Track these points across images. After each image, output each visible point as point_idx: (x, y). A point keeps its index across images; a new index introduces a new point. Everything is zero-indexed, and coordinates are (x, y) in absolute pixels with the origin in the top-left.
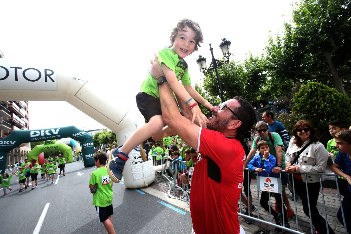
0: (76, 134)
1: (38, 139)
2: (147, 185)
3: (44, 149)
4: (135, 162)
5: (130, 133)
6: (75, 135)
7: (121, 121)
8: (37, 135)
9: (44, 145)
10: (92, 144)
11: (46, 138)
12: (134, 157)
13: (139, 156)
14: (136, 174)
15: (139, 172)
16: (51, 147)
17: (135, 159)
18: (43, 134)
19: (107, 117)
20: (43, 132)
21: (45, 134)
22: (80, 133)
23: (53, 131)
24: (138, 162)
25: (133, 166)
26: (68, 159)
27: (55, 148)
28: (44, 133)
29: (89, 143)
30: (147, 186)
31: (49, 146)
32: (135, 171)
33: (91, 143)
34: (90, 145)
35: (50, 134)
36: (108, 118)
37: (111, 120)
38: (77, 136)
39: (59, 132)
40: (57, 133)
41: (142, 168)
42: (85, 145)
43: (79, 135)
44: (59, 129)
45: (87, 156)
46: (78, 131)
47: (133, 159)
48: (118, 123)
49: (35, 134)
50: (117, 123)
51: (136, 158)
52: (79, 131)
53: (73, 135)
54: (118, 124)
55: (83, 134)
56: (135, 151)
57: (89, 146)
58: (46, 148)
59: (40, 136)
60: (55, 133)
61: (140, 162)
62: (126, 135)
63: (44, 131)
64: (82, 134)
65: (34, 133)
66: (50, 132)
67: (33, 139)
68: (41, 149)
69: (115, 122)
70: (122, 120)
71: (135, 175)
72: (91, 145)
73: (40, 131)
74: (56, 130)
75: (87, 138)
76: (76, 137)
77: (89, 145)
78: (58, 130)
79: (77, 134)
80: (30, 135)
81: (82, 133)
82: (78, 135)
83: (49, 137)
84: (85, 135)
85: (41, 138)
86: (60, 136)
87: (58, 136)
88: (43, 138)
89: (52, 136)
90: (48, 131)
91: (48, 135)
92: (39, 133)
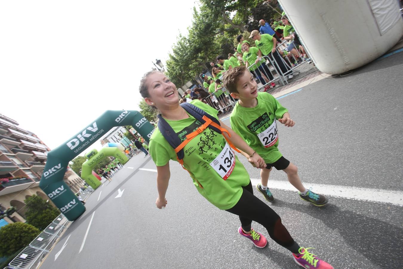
0: (118, 118)
1: (82, 147)
3: (92, 164)
6: (118, 120)
8: (77, 143)
9: (89, 160)
10: (145, 120)
11: (89, 141)
16: (97, 158)
18: (83, 140)
20: (79, 136)
21: (85, 137)
22: (122, 114)
23: (90, 129)
26: (122, 159)
28: (82, 136)
29: (141, 120)
31: (94, 157)
34: (143, 121)
38: (121, 119)
39: (98, 126)
42: (138, 125)
43: (123, 117)
44: (95, 123)
45: (150, 135)
46: (119, 113)
49: (73, 143)
53: (116, 120)
55: (126, 113)
57: (143, 124)
58: (94, 162)
59: (81, 143)
63: (80, 134)
64: (126, 114)
65: (71, 143)
66: (88, 132)
67: (76, 151)
68: (90, 165)
72: (145, 121)
73: (76, 137)
74: (92, 126)
75: (134, 115)
76: (121, 121)
78: (95, 125)
80: (69, 148)
81: (124, 113)
83: (92, 138)
84: (130, 113)
85: (84, 145)
86: (102, 131)
87: (101, 132)
88: (86, 144)
89: (94, 136)
90: (84, 132)
91: (88, 137)
92: (77, 140)
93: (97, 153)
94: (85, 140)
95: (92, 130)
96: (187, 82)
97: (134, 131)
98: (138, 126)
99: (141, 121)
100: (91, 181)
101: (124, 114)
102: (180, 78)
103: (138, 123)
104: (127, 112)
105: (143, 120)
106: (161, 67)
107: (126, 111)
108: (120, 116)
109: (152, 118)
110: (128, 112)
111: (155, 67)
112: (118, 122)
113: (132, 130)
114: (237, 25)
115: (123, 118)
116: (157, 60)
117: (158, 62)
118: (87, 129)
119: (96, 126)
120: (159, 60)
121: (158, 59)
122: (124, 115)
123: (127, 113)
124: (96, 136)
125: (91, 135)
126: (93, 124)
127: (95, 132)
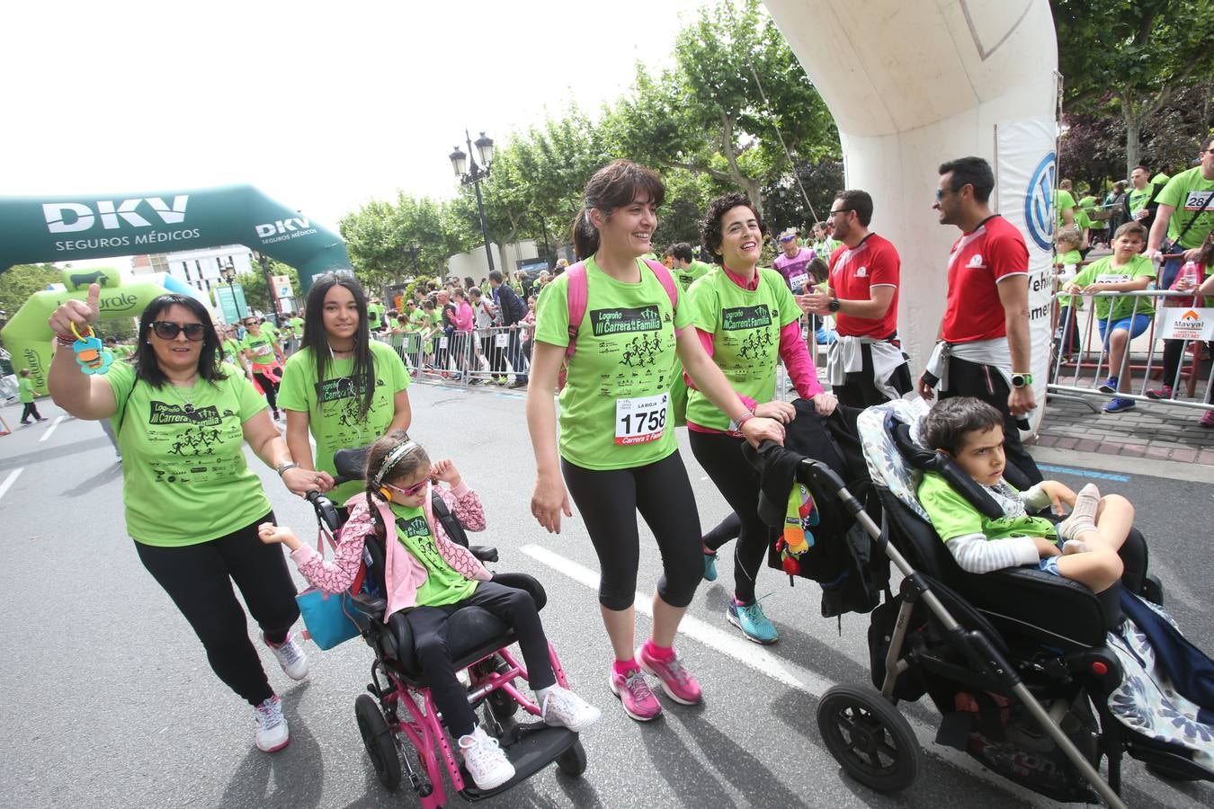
0: (270, 227)
1: (93, 244)
6: (266, 230)
8: (85, 224)
9: (67, 290)
11: (132, 240)
16: (105, 302)
18: (110, 223)
20: (105, 207)
21: (121, 220)
22: (288, 222)
23: (157, 205)
27: (125, 306)
28: (116, 213)
35: (146, 223)
37: (967, 15)
38: (278, 234)
39: (188, 213)
43: (289, 232)
44: (186, 198)
46: (276, 214)
48: (986, 50)
49: (70, 217)
50: (980, 50)
52: (282, 215)
53: (260, 229)
54: (985, 57)
55: (303, 226)
59: (98, 230)
60: (170, 218)
64: (300, 229)
65: (62, 211)
66: (144, 210)
67: (64, 245)
73: (92, 205)
74: (170, 200)
75: (326, 246)
76: (273, 241)
78: (181, 204)
79: (276, 228)
80: (46, 225)
81: (297, 221)
82: (282, 230)
83: (145, 237)
84: (314, 231)
85: (103, 242)
86: (195, 233)
87: (187, 234)
88: (116, 242)
89: (156, 233)
90: (130, 205)
91: (135, 225)
92: (91, 213)
93: (114, 286)
94: (118, 227)
95: (160, 213)
96: (525, 238)
97: (286, 289)
100: (34, 365)
101: (294, 224)
102: (514, 217)
104: (308, 226)
106: (484, 162)
107: (306, 220)
108: (279, 223)
110: (312, 227)
111: (464, 149)
112: (262, 236)
113: (281, 280)
114: (745, 176)
115: (284, 234)
116: (482, 134)
117: (484, 143)
119: (183, 210)
120: (490, 138)
121: (489, 136)
122: (292, 228)
123: (306, 229)
124: (162, 237)
125: (149, 224)
126: (176, 198)
127: (168, 221)
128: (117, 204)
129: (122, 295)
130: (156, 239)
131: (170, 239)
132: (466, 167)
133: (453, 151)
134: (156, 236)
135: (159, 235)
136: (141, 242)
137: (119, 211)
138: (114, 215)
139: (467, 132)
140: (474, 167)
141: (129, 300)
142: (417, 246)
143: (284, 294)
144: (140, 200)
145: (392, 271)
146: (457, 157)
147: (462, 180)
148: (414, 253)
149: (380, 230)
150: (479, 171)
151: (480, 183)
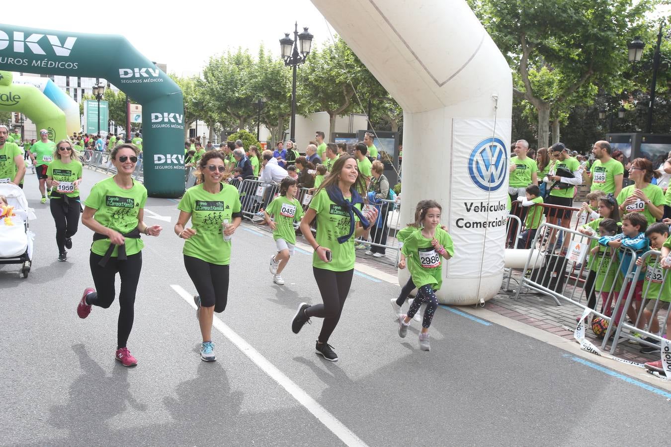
0: (129, 71)
1: (3, 61)
2: (482, 301)
4: (465, 222)
5: (468, 122)
6: (126, 73)
7: (454, 78)
8: (2, 45)
10: (180, 121)
11: (30, 62)
12: (466, 204)
13: (479, 205)
14: (459, 258)
15: (469, 254)
17: (468, 210)
18: (19, 48)
19: (413, 53)
20: (19, 36)
21: (26, 47)
22: (144, 70)
23: (54, 40)
24: (474, 223)
25: (456, 233)
27: (10, 102)
28: (25, 42)
29: (172, 115)
30: (483, 304)
32: (459, 248)
33: (177, 115)
34: (173, 120)
35: (43, 53)
36: (417, 58)
37: (423, 66)
38: (133, 77)
39: (73, 51)
40: (65, 53)
41: (481, 244)
42: (156, 118)
43: (141, 77)
44: (74, 40)
45: (159, 159)
47: (461, 210)
48: (440, 82)
50: (437, 82)
51: (473, 208)
52: (141, 64)
53: (121, 71)
54: (441, 85)
55: (154, 75)
56: (474, 186)
57: (168, 126)
59: (9, 52)
60: (60, 52)
61: (480, 223)
62: (455, 125)
63: (23, 33)
64: (151, 76)
66: (44, 43)
69: (432, 77)
70: (458, 72)
71: (458, 260)
72: (177, 123)
73: (10, 33)
74: (63, 40)
75: (168, 94)
76: (129, 82)
77: (170, 122)
78: (70, 43)
79: (134, 73)
81: (151, 70)
82: (137, 75)
83: (39, 62)
84: (161, 80)
85: (10, 60)
86: (75, 66)
87: (69, 66)
88: (18, 61)
89: (48, 61)
90: (36, 38)
91: (35, 52)
92: (8, 39)
94: (23, 52)
95: (53, 46)
97: (137, 117)
98: (154, 121)
99: (169, 117)
101: (147, 72)
103: (159, 115)
104: (157, 75)
105: (175, 117)
106: (302, 52)
107: (157, 71)
108: (136, 70)
109: (211, 117)
111: (292, 37)
112: (121, 76)
113: (137, 108)
115: (138, 78)
116: (306, 29)
117: (306, 37)
118: (48, 36)
119: (71, 49)
120: (311, 34)
121: (310, 32)
122: (145, 75)
123: (155, 78)
124: (51, 64)
125: (45, 54)
126: (69, 38)
127: (57, 55)
128: (27, 35)
129: (10, 93)
130: (47, 65)
131: (56, 67)
132: (289, 51)
133: (284, 37)
134: (47, 63)
135: (50, 62)
136: (36, 65)
137: (26, 40)
138: (23, 43)
139: (296, 25)
140: (296, 53)
141: (14, 98)
142: (265, 100)
143: (136, 120)
144: (43, 36)
145: (239, 117)
146: (285, 42)
147: (286, 61)
148: (260, 106)
149: (237, 80)
150: (299, 57)
151: (297, 66)
